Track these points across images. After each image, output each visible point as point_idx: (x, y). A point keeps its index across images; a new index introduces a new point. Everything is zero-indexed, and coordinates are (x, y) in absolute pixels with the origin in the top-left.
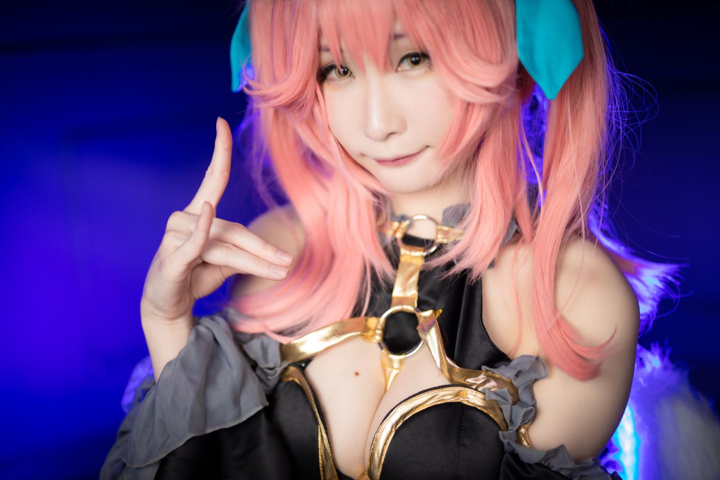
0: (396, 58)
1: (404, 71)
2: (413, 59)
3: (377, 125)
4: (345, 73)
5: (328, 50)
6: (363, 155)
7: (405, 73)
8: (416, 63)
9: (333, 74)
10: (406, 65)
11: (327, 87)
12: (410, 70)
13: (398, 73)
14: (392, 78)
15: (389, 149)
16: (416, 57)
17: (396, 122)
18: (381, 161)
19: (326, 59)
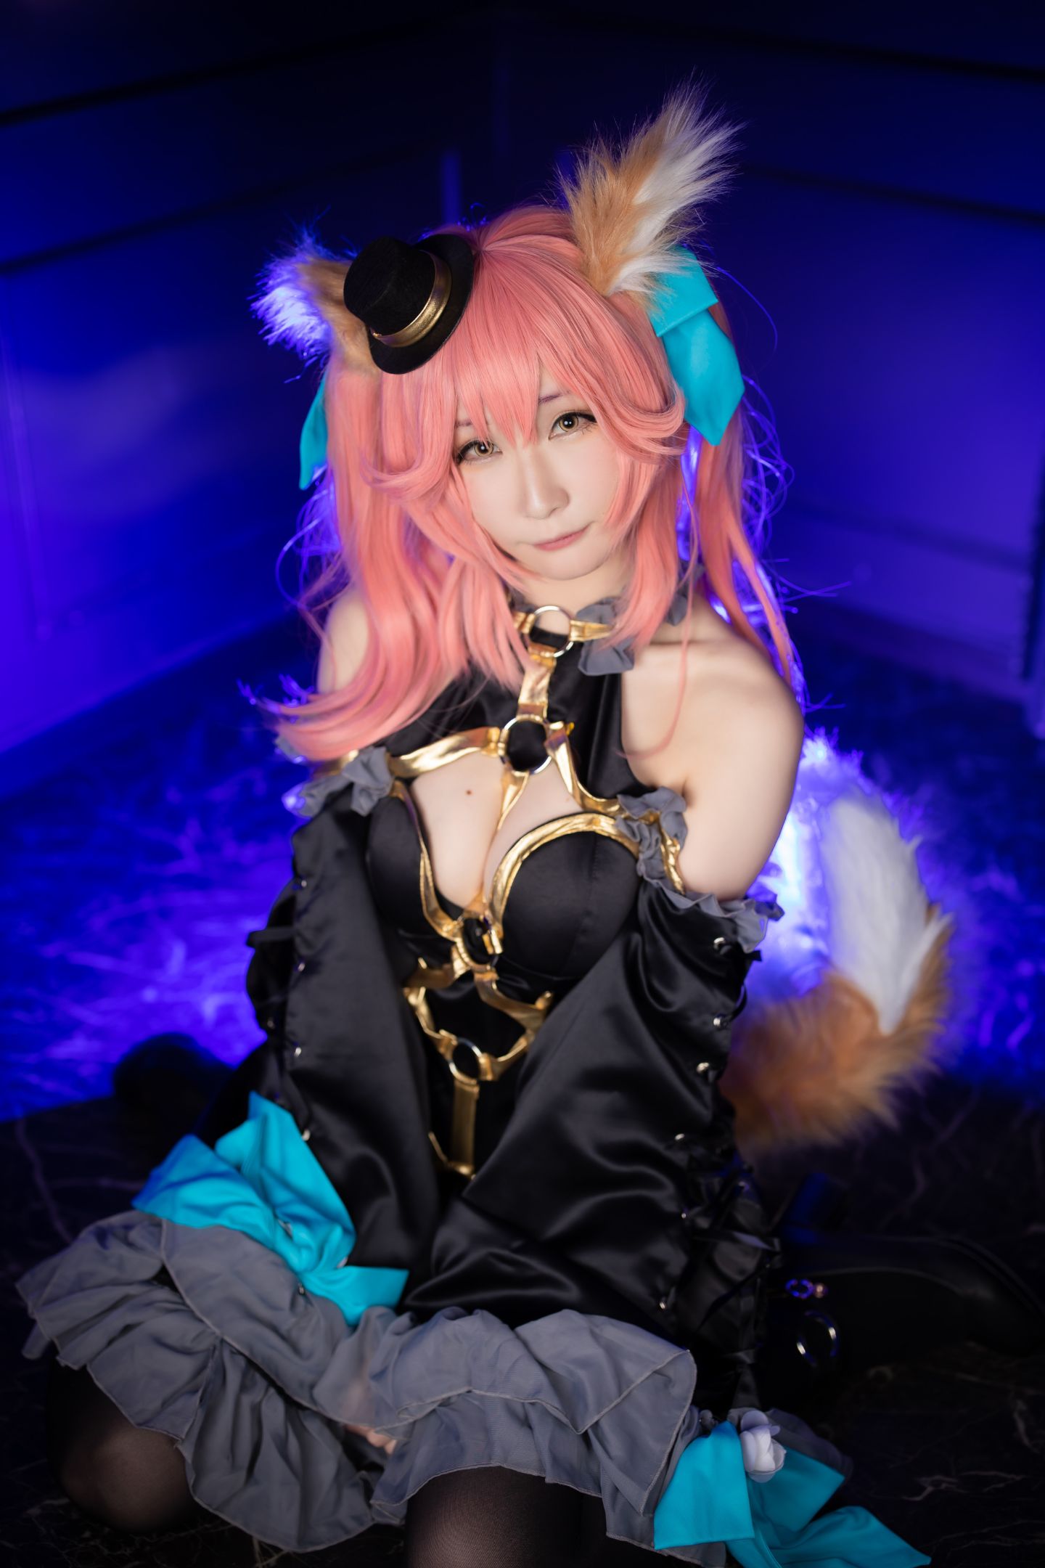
0: (547, 425)
1: (558, 436)
2: (566, 423)
3: (537, 503)
4: (485, 451)
5: (469, 424)
6: (518, 543)
7: (561, 438)
8: (569, 426)
9: (473, 452)
10: (559, 430)
11: (465, 466)
12: (565, 435)
13: (552, 440)
14: (545, 444)
15: (553, 528)
16: (569, 419)
17: (558, 497)
18: (544, 546)
19: (466, 435)
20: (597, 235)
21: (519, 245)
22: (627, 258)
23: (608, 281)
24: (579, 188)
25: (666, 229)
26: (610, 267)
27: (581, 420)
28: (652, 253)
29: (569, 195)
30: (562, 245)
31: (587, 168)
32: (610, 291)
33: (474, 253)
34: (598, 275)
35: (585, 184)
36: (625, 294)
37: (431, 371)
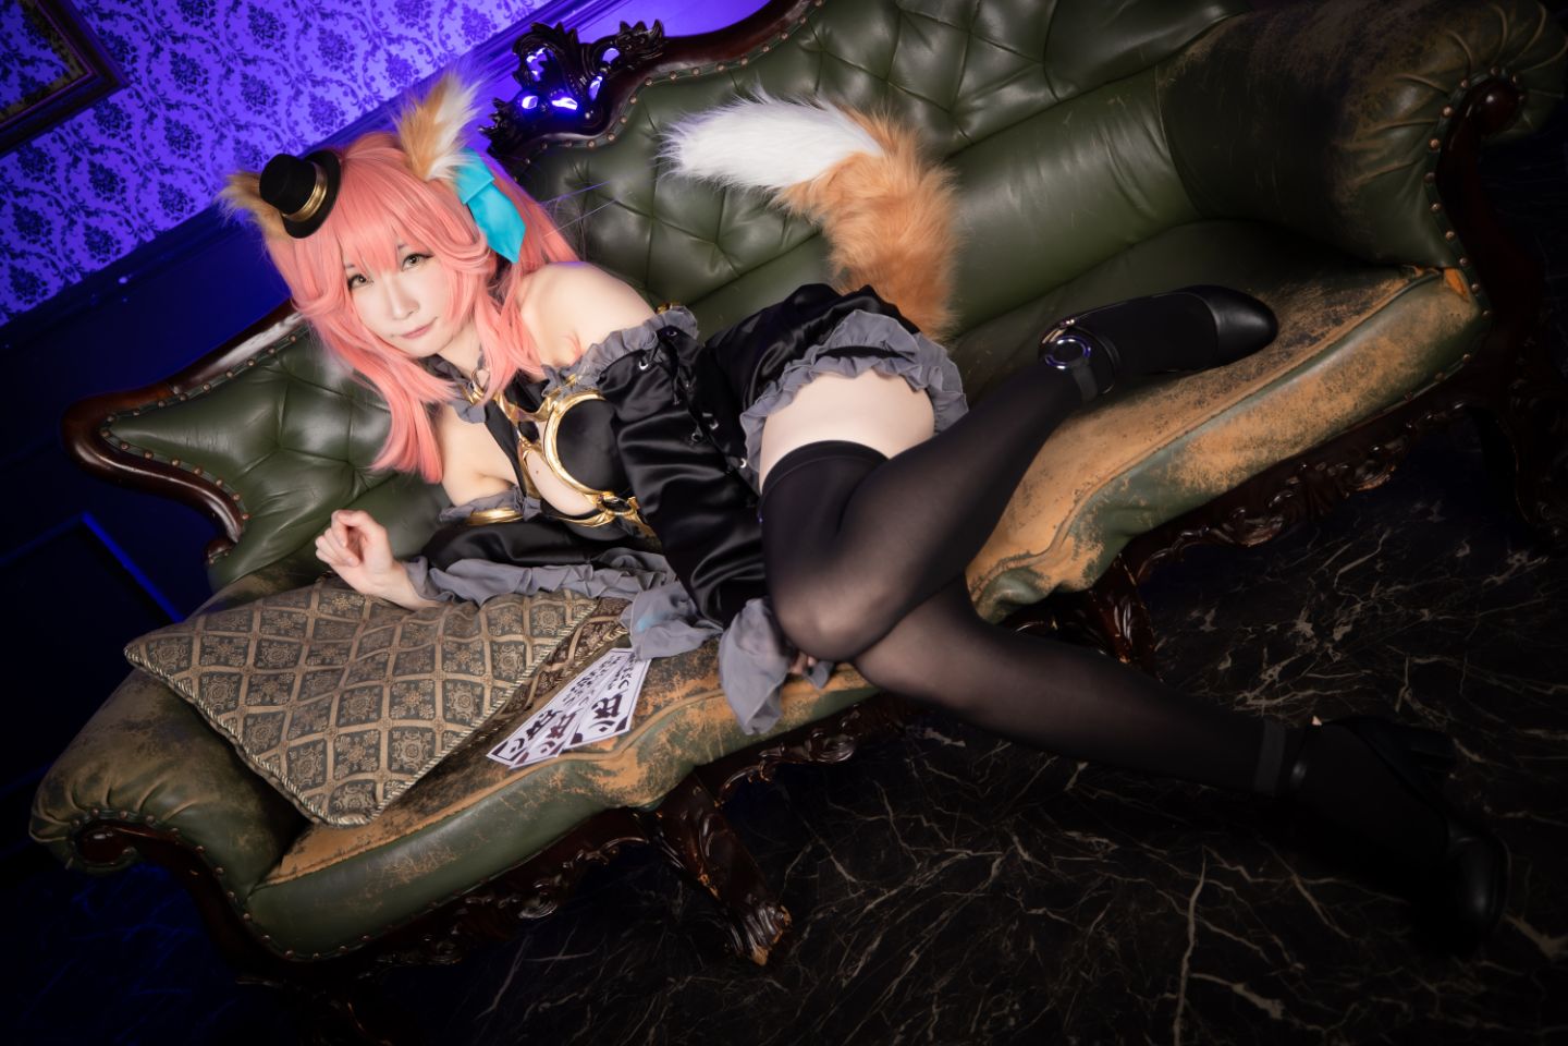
0: (401, 260)
1: (406, 269)
2: (411, 260)
3: (399, 311)
4: (364, 280)
5: (350, 266)
6: (392, 336)
7: (408, 271)
8: (414, 262)
9: (356, 283)
10: (407, 265)
11: (356, 292)
12: (411, 268)
13: (404, 272)
14: (401, 275)
15: (411, 324)
16: (413, 258)
17: (411, 305)
18: (407, 336)
19: (350, 272)
20: (414, 143)
21: (369, 154)
22: (435, 157)
23: (425, 171)
24: (400, 115)
25: (458, 139)
26: (426, 163)
27: (421, 258)
28: (450, 154)
29: (395, 121)
30: (395, 152)
31: (404, 105)
32: (428, 177)
33: (340, 161)
34: (418, 167)
35: (404, 113)
36: (437, 180)
37: (322, 235)
